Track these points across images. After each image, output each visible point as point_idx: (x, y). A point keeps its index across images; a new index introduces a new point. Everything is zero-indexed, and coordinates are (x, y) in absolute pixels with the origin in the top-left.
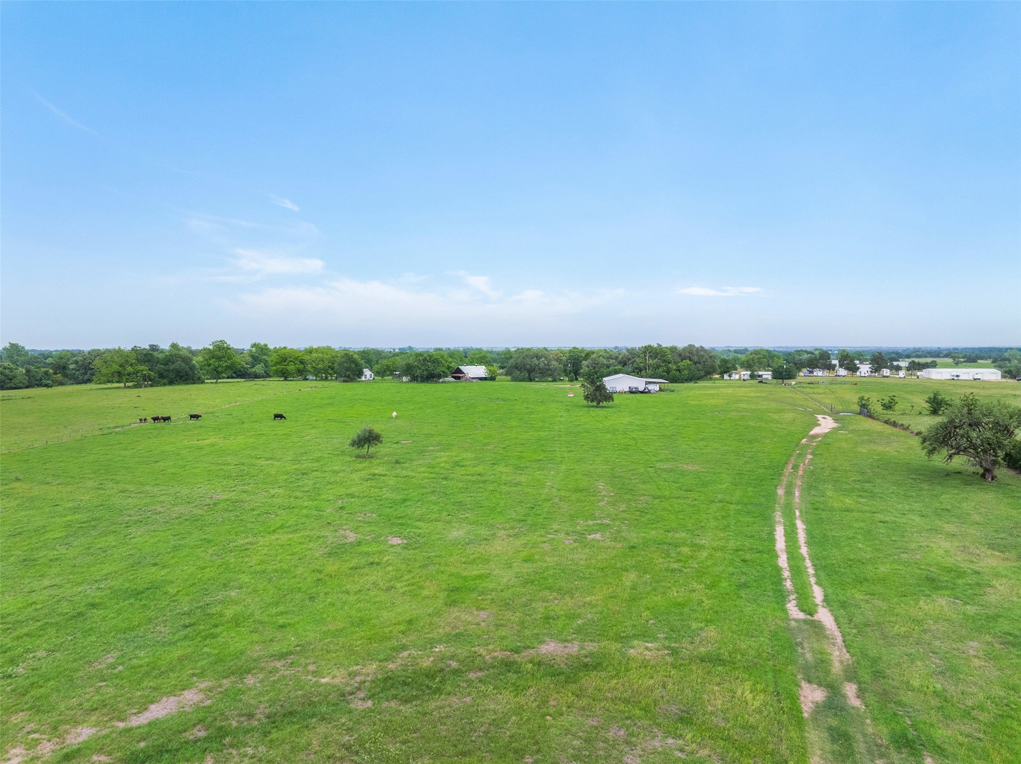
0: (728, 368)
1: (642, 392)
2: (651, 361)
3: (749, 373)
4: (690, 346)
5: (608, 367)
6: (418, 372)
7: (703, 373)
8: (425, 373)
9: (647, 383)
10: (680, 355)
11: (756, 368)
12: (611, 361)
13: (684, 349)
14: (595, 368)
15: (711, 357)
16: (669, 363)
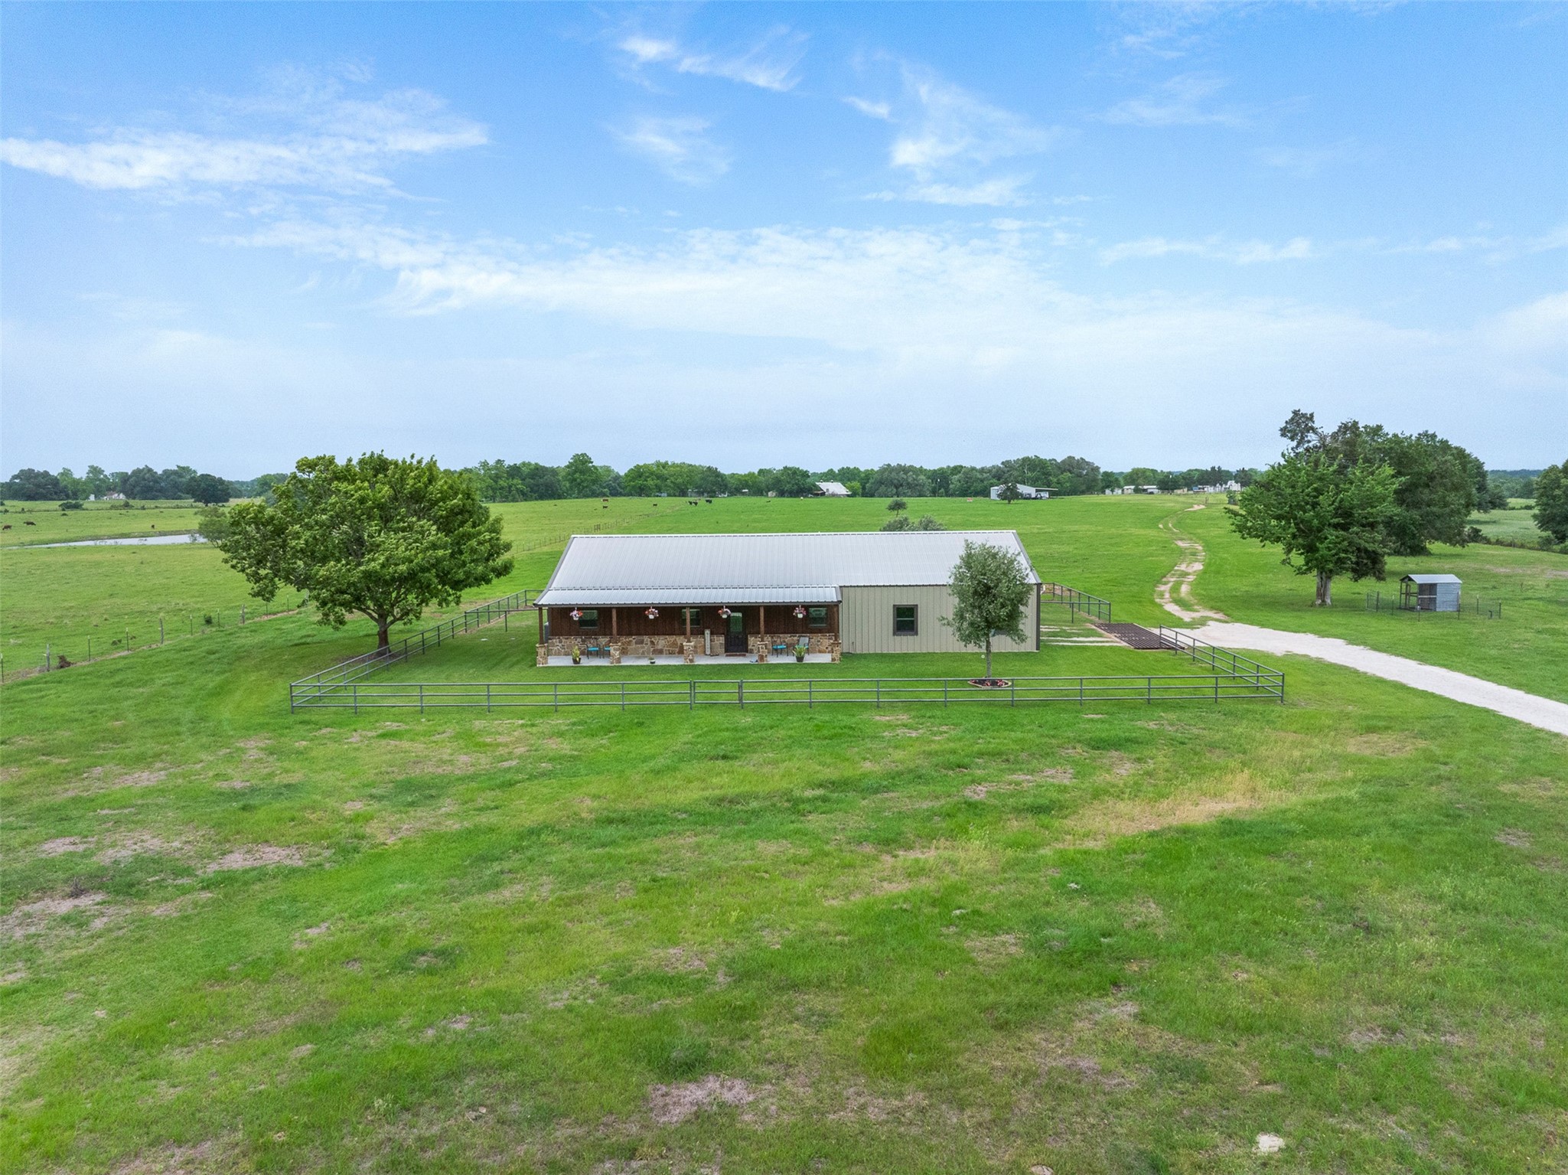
0: (1111, 482)
1: (1033, 499)
2: (1030, 474)
3: (1133, 487)
4: (1070, 457)
5: (982, 481)
6: (787, 487)
7: (1084, 487)
8: (796, 487)
9: (1037, 491)
10: (1060, 468)
11: (1140, 481)
12: (985, 475)
13: (1063, 462)
14: (967, 482)
15: (1092, 469)
16: (1050, 475)
